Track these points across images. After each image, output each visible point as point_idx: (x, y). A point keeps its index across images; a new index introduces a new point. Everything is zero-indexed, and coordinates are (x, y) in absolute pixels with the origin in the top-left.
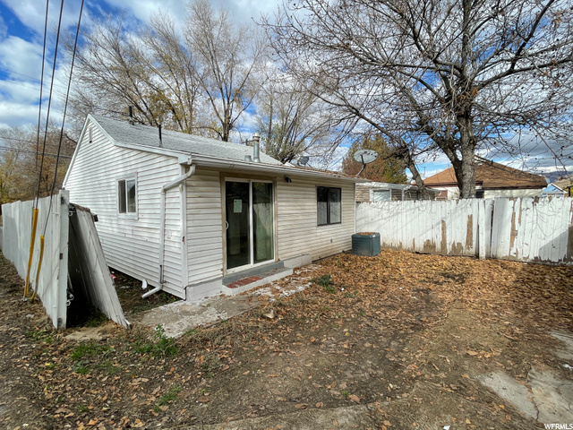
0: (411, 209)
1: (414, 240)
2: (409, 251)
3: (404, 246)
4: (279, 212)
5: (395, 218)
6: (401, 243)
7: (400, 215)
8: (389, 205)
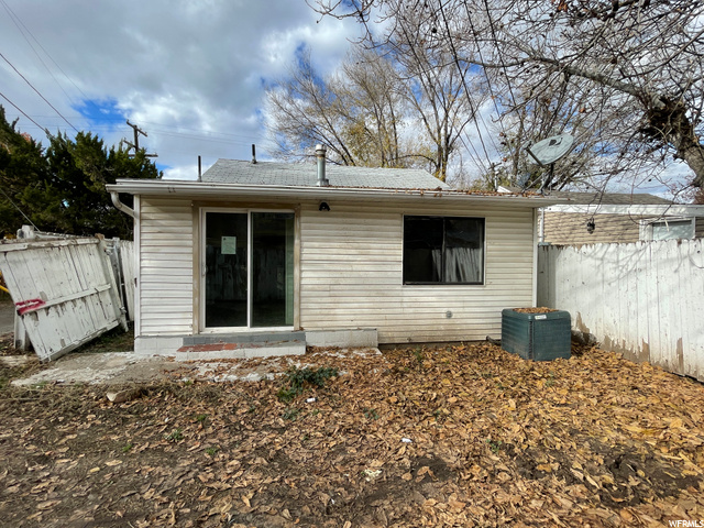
0: (670, 261)
1: (680, 342)
2: (666, 369)
3: (655, 355)
4: (304, 257)
5: (632, 281)
6: (647, 346)
7: (642, 276)
8: (617, 252)
